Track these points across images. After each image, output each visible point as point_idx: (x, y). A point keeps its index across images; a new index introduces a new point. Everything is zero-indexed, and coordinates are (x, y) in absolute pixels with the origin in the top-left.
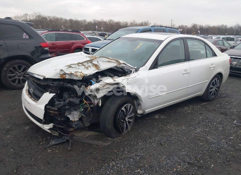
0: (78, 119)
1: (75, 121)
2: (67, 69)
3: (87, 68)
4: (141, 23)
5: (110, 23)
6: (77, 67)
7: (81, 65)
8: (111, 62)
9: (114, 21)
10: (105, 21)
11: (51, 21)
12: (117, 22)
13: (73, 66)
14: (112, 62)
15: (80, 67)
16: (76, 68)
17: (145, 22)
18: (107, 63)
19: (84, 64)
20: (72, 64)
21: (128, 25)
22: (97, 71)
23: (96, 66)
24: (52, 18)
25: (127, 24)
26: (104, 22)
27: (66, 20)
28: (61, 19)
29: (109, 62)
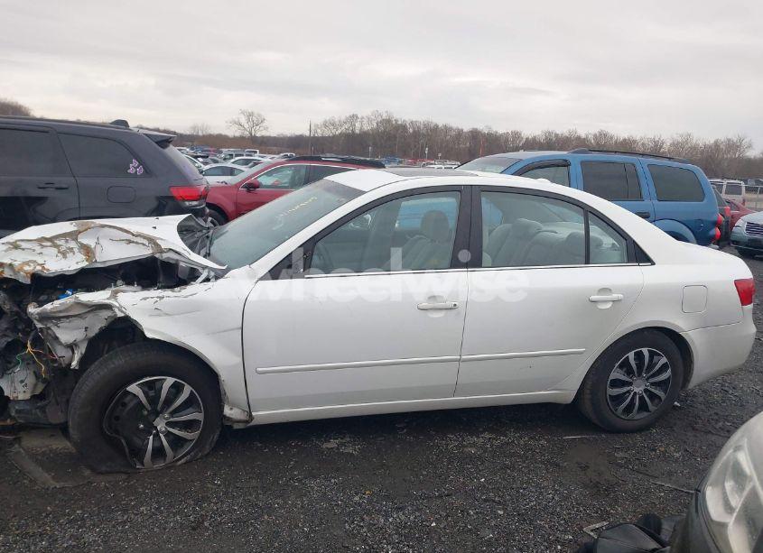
0: (28, 396)
1: (17, 401)
2: (6, 251)
3: (64, 255)
4: (712, 142)
5: (598, 144)
6: (38, 249)
7: (49, 244)
8: (133, 242)
9: (611, 138)
10: (583, 136)
11: (417, 134)
12: (625, 140)
13: (24, 245)
14: (137, 243)
15: (44, 251)
16: (34, 250)
17: (729, 140)
18: (123, 244)
19: (58, 242)
20: (22, 240)
21: (662, 150)
22: (85, 264)
23: (87, 251)
24: (422, 127)
25: (661, 147)
26: (579, 138)
27: (460, 133)
28: (447, 129)
29: (130, 242)
